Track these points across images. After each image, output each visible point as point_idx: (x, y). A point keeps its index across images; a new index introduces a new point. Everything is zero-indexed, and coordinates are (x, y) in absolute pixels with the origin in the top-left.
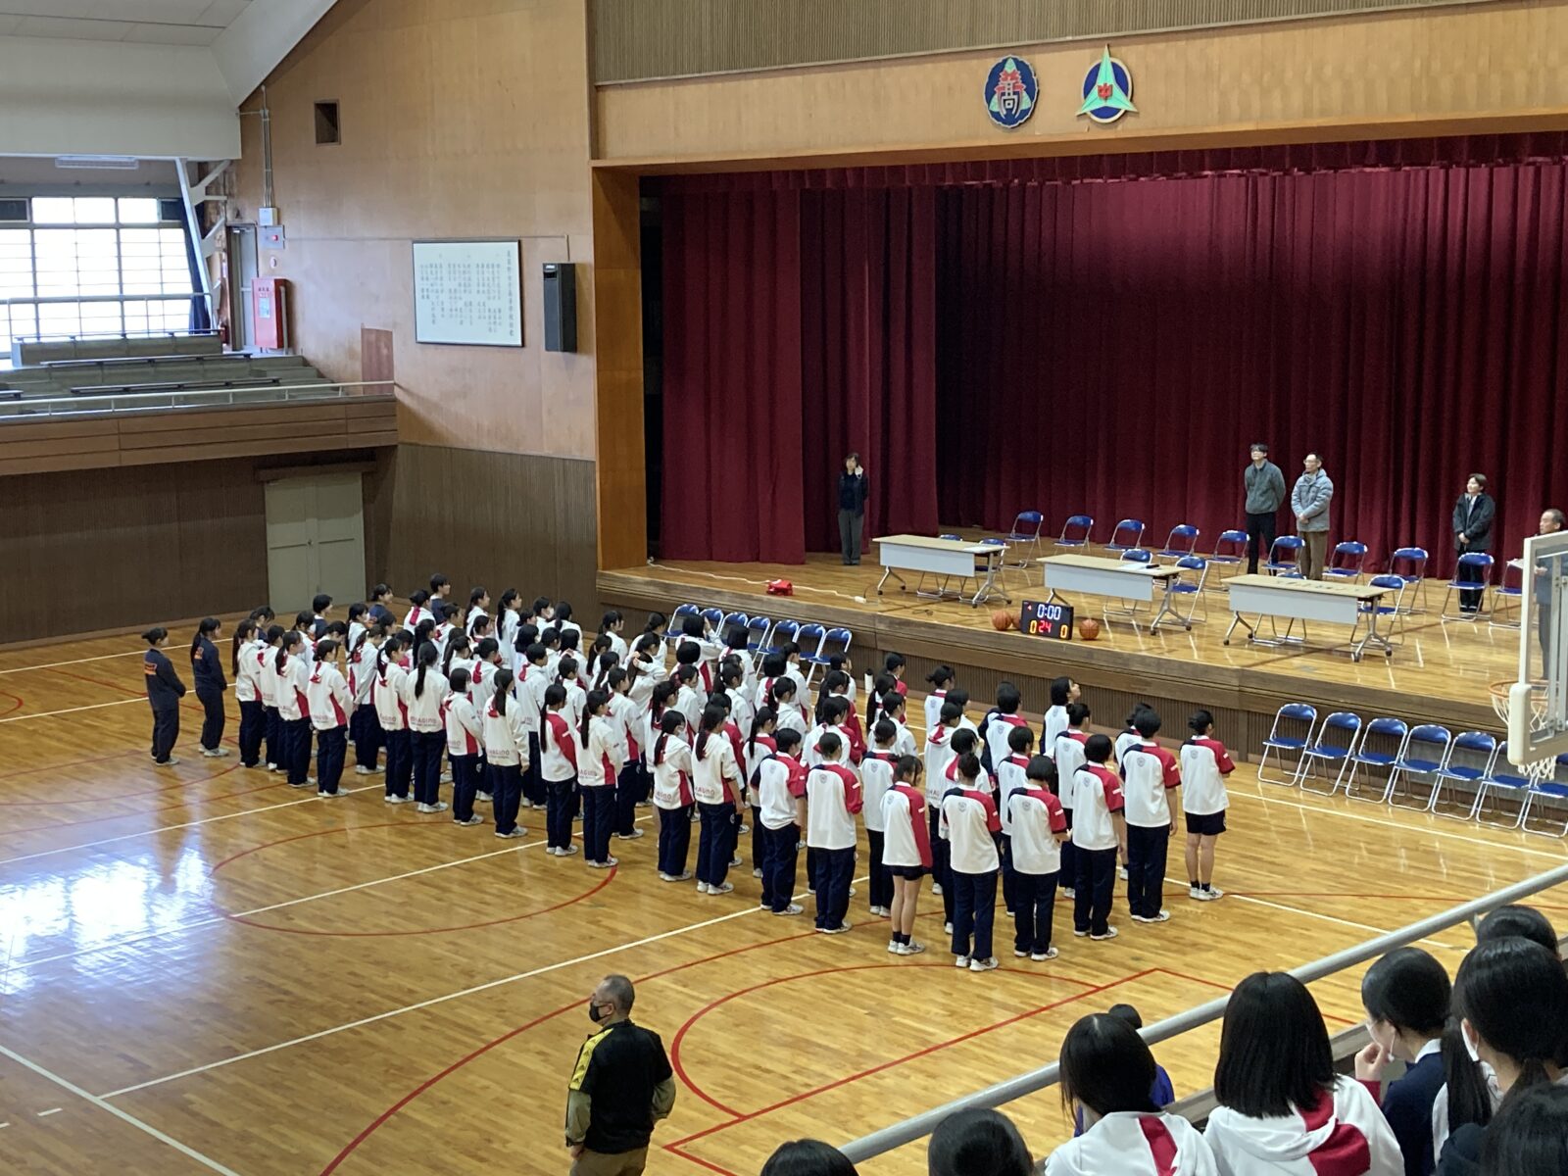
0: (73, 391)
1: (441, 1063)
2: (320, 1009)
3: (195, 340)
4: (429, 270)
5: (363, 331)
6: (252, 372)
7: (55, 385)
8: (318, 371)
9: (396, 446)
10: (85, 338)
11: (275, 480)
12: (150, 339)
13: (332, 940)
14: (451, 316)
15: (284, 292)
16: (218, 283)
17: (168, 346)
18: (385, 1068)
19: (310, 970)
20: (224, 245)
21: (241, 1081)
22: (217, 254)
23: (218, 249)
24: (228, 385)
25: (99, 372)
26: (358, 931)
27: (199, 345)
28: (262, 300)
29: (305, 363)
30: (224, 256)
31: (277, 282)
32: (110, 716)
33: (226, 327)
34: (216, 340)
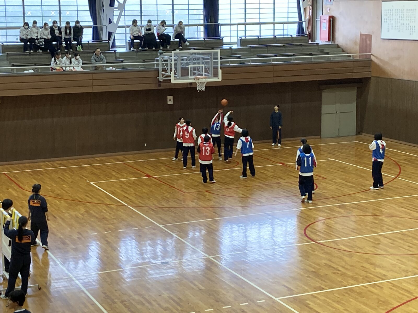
0: (258, 56)
1: (398, 302)
2: (352, 277)
3: (299, 38)
4: (388, 11)
5: (361, 34)
6: (319, 50)
7: (252, 54)
8: (343, 49)
9: (370, 78)
10: (262, 37)
11: (325, 89)
12: (284, 38)
13: (354, 254)
14: (395, 29)
15: (332, 20)
16: (308, 17)
17: (290, 40)
18: (378, 301)
19: (347, 264)
20: (311, 3)
21: (326, 299)
22: (308, 7)
23: (308, 5)
24: (311, 54)
25: (267, 49)
26: (363, 252)
27: (301, 40)
28: (323, 23)
29: (338, 46)
30: (311, 7)
31: (330, 17)
32: (269, 170)
33: (310, 33)
34: (307, 38)
